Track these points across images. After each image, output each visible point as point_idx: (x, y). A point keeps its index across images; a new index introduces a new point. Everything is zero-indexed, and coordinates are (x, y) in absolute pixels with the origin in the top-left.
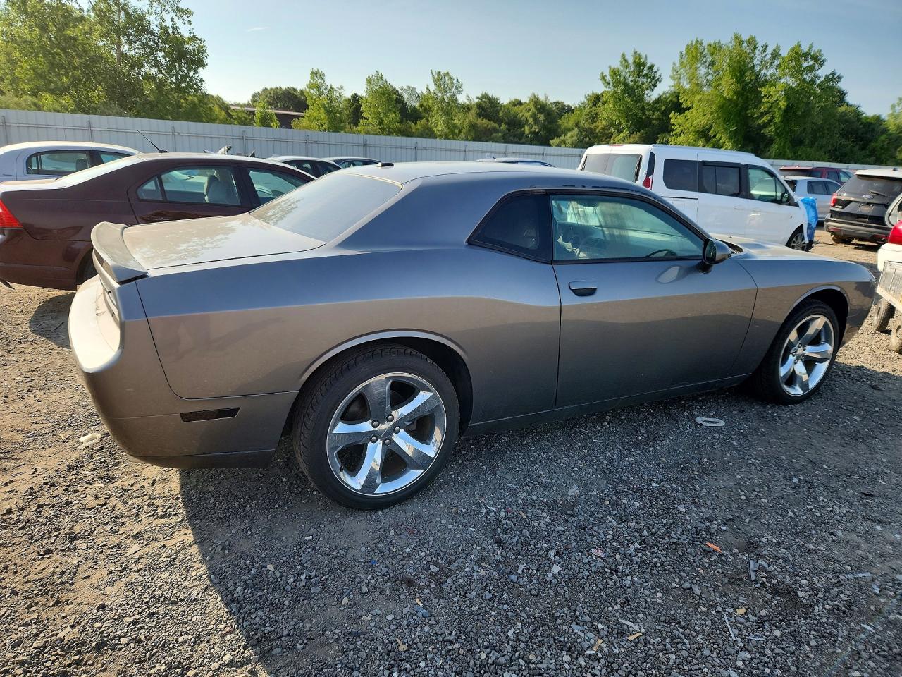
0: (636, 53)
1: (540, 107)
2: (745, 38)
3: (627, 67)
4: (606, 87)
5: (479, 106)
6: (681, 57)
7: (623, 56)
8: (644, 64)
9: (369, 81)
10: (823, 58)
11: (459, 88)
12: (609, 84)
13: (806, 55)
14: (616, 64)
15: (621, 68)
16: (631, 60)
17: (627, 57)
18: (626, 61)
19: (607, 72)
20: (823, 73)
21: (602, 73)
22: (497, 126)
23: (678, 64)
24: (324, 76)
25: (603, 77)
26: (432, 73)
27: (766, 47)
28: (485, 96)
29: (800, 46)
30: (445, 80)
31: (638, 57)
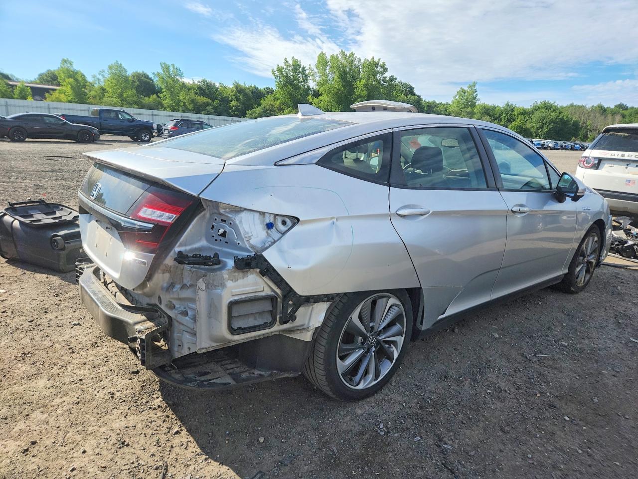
0: (293, 58)
1: (239, 90)
2: (348, 53)
3: (288, 66)
5: (200, 88)
7: (286, 59)
8: (300, 66)
9: (110, 68)
10: (386, 67)
11: (181, 76)
12: (277, 76)
13: (377, 65)
14: (282, 65)
15: (285, 67)
16: (291, 62)
17: (288, 60)
18: (287, 62)
19: (275, 69)
20: (387, 75)
21: (273, 70)
22: (211, 102)
24: (73, 62)
25: (274, 72)
26: (161, 64)
27: (360, 60)
28: (204, 81)
29: (373, 58)
30: (171, 68)
31: (295, 61)
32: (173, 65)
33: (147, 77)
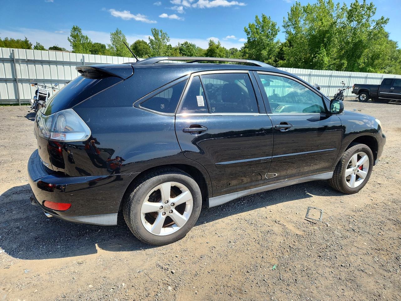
0: (263, 15)
3: (258, 23)
4: (247, 35)
5: (181, 49)
6: (289, 15)
7: (256, 17)
8: (269, 22)
10: (375, 8)
11: (168, 40)
12: (249, 33)
15: (256, 24)
16: (261, 20)
17: (259, 17)
18: (258, 20)
19: (247, 27)
21: (245, 27)
23: (287, 19)
24: (81, 29)
25: (246, 31)
26: (151, 30)
28: (186, 43)
30: (160, 34)
31: (264, 18)
32: (161, 32)
33: (146, 43)
